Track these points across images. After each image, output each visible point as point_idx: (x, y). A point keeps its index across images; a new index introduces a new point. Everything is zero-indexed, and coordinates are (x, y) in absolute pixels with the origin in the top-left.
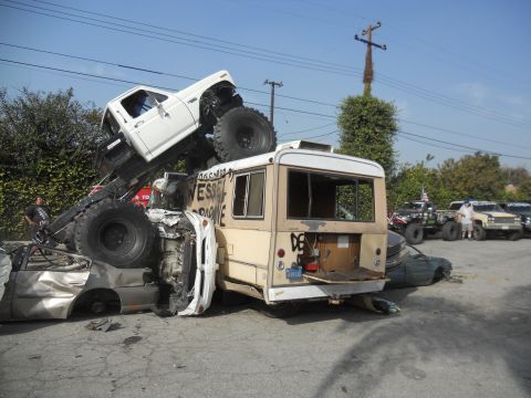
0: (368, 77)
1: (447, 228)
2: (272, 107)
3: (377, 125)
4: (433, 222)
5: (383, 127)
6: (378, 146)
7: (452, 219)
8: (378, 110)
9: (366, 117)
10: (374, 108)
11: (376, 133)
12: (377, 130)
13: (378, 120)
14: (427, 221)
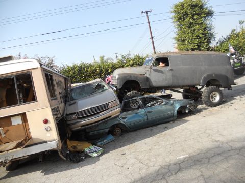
2: (149, 23)
3: (194, 15)
4: (240, 64)
5: (198, 14)
6: (197, 27)
8: (193, 6)
9: (185, 12)
10: (190, 5)
11: (195, 19)
12: (195, 17)
13: (194, 11)
14: (234, 65)
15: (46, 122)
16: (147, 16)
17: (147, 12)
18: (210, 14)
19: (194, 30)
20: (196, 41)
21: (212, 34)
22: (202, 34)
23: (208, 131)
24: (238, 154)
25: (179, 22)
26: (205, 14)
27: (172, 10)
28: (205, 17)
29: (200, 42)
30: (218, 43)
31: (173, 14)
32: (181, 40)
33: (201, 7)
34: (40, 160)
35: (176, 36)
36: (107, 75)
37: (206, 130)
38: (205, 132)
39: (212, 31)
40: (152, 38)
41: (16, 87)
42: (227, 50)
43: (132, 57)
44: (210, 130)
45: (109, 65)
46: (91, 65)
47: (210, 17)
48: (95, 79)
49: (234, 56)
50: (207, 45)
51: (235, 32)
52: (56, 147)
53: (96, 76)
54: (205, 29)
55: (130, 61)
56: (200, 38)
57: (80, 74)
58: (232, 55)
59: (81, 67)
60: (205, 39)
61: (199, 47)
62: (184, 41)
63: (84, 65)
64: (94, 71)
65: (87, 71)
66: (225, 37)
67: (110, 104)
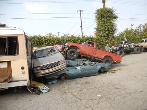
0: (104, 1)
1: (135, 50)
2: (81, 17)
3: (107, 17)
4: (129, 48)
5: (110, 17)
6: (108, 24)
7: (138, 46)
8: (107, 12)
9: (103, 15)
10: (106, 11)
11: (108, 19)
12: (108, 18)
13: (108, 15)
14: (126, 48)
15: (23, 68)
16: (81, 13)
17: (80, 11)
18: (116, 18)
19: (107, 26)
20: (107, 32)
21: (116, 29)
22: (111, 28)
23: (112, 83)
24: (130, 96)
25: (99, 19)
26: (113, 17)
27: (96, 12)
28: (113, 19)
29: (109, 33)
30: (118, 34)
31: (96, 15)
32: (98, 30)
33: (112, 13)
34: (15, 91)
35: (96, 27)
36: (54, 44)
37: (111, 82)
38: (111, 83)
39: (116, 27)
40: (82, 26)
41: (7, 44)
42: (123, 39)
43: (70, 36)
44: (114, 82)
45: (56, 39)
46: (45, 38)
47: (116, 20)
48: (46, 46)
49: (126, 43)
50: (112, 35)
51: (128, 30)
52: (27, 84)
53: (47, 44)
54: (112, 26)
55: (68, 38)
56: (109, 30)
57: (37, 42)
58: (126, 42)
59: (39, 37)
60: (112, 31)
61: (108, 35)
62: (100, 31)
63: (41, 37)
64: (46, 41)
65: (42, 41)
66: (122, 32)
67: (61, 62)
